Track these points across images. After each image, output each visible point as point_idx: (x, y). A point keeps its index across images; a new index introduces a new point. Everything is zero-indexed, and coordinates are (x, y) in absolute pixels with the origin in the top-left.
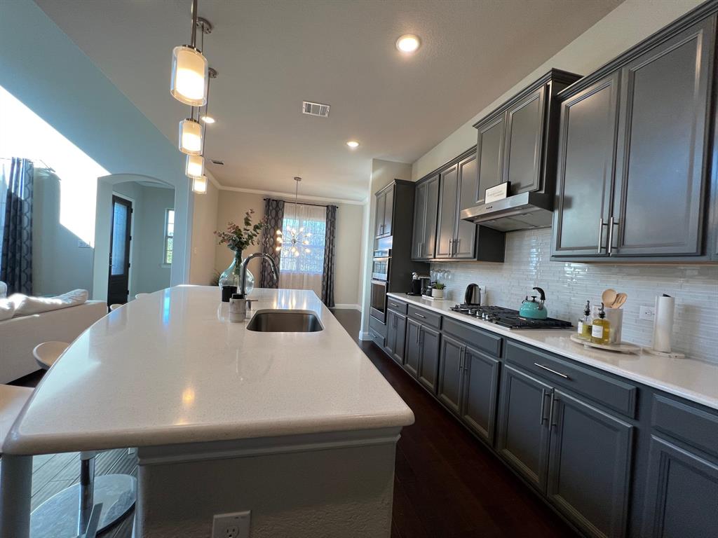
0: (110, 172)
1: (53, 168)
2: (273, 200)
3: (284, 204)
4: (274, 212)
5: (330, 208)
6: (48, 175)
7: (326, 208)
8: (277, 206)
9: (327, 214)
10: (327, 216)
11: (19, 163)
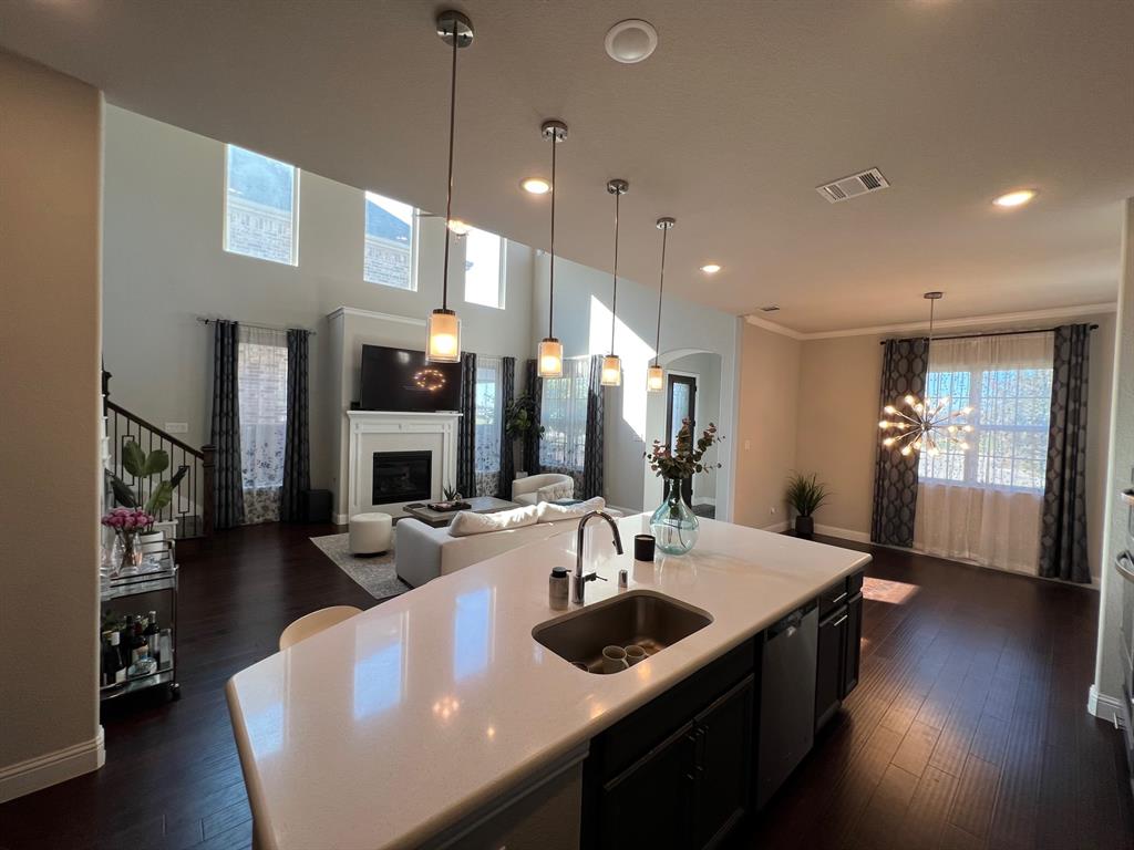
2: (902, 341)
3: (926, 347)
4: (903, 365)
5: (1066, 333)
7: (1051, 335)
8: (911, 350)
9: (1057, 349)
10: (1058, 353)
11: (596, 360)
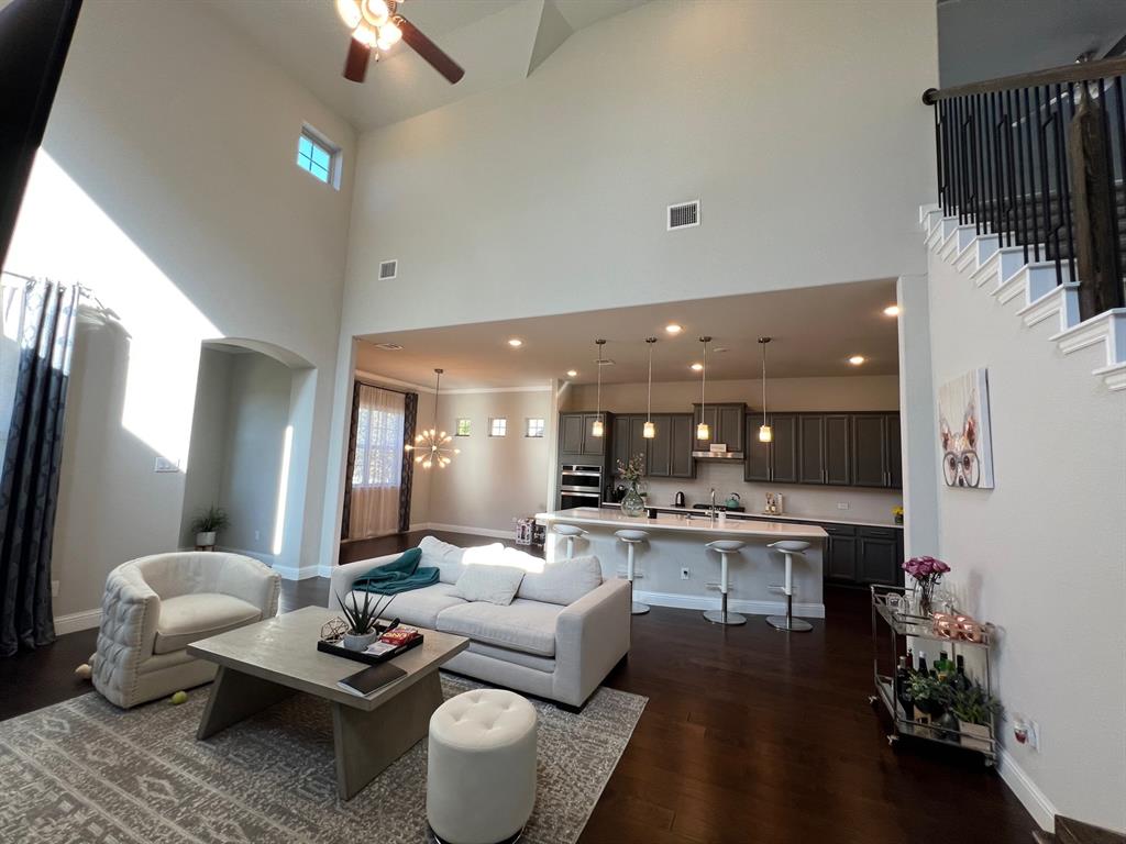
0: (224, 334)
1: (116, 312)
3: (360, 390)
6: (101, 323)
10: (407, 407)
11: (60, 295)
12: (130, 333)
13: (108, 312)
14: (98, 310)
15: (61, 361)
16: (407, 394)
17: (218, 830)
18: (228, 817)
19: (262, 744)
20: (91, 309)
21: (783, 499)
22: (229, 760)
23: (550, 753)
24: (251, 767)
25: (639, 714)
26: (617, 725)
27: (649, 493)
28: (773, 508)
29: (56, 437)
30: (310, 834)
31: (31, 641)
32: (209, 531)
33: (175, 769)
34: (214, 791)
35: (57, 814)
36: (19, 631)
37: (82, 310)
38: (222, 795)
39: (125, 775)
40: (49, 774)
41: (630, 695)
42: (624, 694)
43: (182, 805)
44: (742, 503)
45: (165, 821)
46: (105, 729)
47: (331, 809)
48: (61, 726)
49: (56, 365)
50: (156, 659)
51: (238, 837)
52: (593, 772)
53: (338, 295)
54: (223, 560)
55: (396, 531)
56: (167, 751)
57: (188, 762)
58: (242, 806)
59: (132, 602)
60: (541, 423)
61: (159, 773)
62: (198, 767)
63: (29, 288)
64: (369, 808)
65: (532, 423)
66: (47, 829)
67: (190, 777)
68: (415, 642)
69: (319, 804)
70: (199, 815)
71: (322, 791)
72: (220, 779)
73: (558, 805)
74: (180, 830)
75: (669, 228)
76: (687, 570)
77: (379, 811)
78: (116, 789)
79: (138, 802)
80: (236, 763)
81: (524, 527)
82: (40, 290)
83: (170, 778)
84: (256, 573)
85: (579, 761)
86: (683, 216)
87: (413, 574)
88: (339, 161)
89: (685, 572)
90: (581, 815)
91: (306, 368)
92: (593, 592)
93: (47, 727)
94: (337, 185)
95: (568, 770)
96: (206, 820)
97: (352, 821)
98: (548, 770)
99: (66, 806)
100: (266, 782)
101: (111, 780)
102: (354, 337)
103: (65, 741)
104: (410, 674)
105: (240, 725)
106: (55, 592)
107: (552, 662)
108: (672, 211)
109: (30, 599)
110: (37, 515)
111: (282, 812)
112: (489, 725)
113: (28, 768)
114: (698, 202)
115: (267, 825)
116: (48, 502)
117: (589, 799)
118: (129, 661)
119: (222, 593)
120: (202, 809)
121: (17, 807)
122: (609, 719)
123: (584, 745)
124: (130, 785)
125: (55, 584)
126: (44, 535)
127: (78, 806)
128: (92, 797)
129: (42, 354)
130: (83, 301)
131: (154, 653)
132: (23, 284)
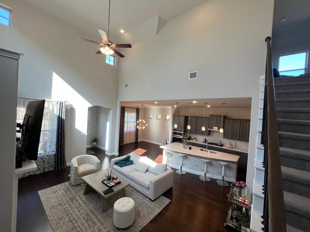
1: (73, 105)
2: (122, 107)
4: (122, 112)
6: (70, 107)
10: (137, 112)
11: (62, 104)
12: (75, 108)
13: (71, 105)
14: (69, 105)
15: (63, 117)
16: (137, 109)
17: (83, 214)
18: (85, 212)
19: (93, 197)
20: (68, 105)
21: (235, 143)
22: (87, 200)
23: (143, 210)
24: (90, 202)
25: (167, 204)
26: (160, 206)
27: (196, 138)
28: (231, 147)
29: (64, 125)
30: (96, 218)
31: (63, 168)
32: (95, 142)
33: (79, 200)
34: (84, 206)
35: (62, 205)
36: (61, 166)
37: (66, 105)
38: (85, 207)
39: (72, 199)
40: (62, 197)
41: (167, 199)
42: (166, 198)
43: (79, 208)
44: (222, 143)
45: (76, 210)
46: (71, 189)
47: (100, 214)
48: (65, 187)
49: (63, 118)
50: (78, 177)
51: (85, 216)
52: (149, 217)
53: (117, 93)
54: (91, 157)
55: (135, 142)
56: (79, 196)
57: (81, 199)
58: (87, 209)
59: (74, 167)
60: (169, 116)
61: (77, 200)
62: (82, 200)
63: (58, 103)
64: (106, 215)
65: (167, 116)
66: (60, 208)
67: (81, 202)
68: (119, 183)
69: (99, 212)
70: (81, 210)
71: (100, 210)
72: (85, 204)
73: (139, 223)
74: (77, 212)
75: (189, 79)
76: (197, 165)
77: (108, 216)
78: (71, 202)
79: (73, 205)
80: (88, 201)
81: (164, 143)
82: (59, 104)
83: (78, 202)
84: (96, 161)
85: (148, 214)
86: (193, 75)
87: (128, 161)
88: (116, 58)
89: (196, 165)
90: (142, 226)
91: (110, 109)
92: (163, 173)
93: (63, 187)
94: (115, 65)
95: (145, 215)
96: (82, 211)
97: (103, 217)
98: (141, 214)
99: (63, 204)
100: (91, 206)
101: (70, 200)
102: (120, 102)
103: (65, 191)
104: (115, 191)
105: (91, 193)
106: (66, 159)
107: (148, 190)
108: (190, 73)
109: (62, 160)
110: (62, 145)
111: (92, 212)
112: (124, 207)
113: (59, 195)
114: (197, 72)
115: (90, 215)
116: (63, 143)
117: (146, 223)
118: (74, 178)
119: (91, 164)
120: (81, 209)
121: (57, 203)
122: (159, 204)
123: (151, 210)
124: (72, 202)
125: (66, 157)
126: (63, 149)
127: (65, 204)
128: (67, 203)
129: (60, 116)
130: (66, 104)
131: (78, 176)
132: (56, 103)
